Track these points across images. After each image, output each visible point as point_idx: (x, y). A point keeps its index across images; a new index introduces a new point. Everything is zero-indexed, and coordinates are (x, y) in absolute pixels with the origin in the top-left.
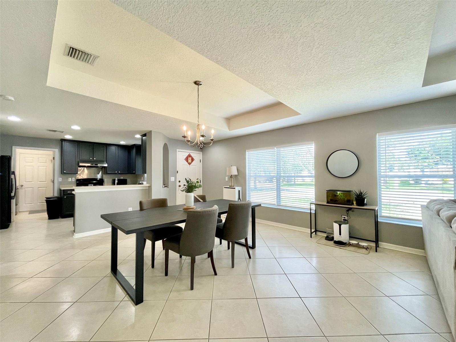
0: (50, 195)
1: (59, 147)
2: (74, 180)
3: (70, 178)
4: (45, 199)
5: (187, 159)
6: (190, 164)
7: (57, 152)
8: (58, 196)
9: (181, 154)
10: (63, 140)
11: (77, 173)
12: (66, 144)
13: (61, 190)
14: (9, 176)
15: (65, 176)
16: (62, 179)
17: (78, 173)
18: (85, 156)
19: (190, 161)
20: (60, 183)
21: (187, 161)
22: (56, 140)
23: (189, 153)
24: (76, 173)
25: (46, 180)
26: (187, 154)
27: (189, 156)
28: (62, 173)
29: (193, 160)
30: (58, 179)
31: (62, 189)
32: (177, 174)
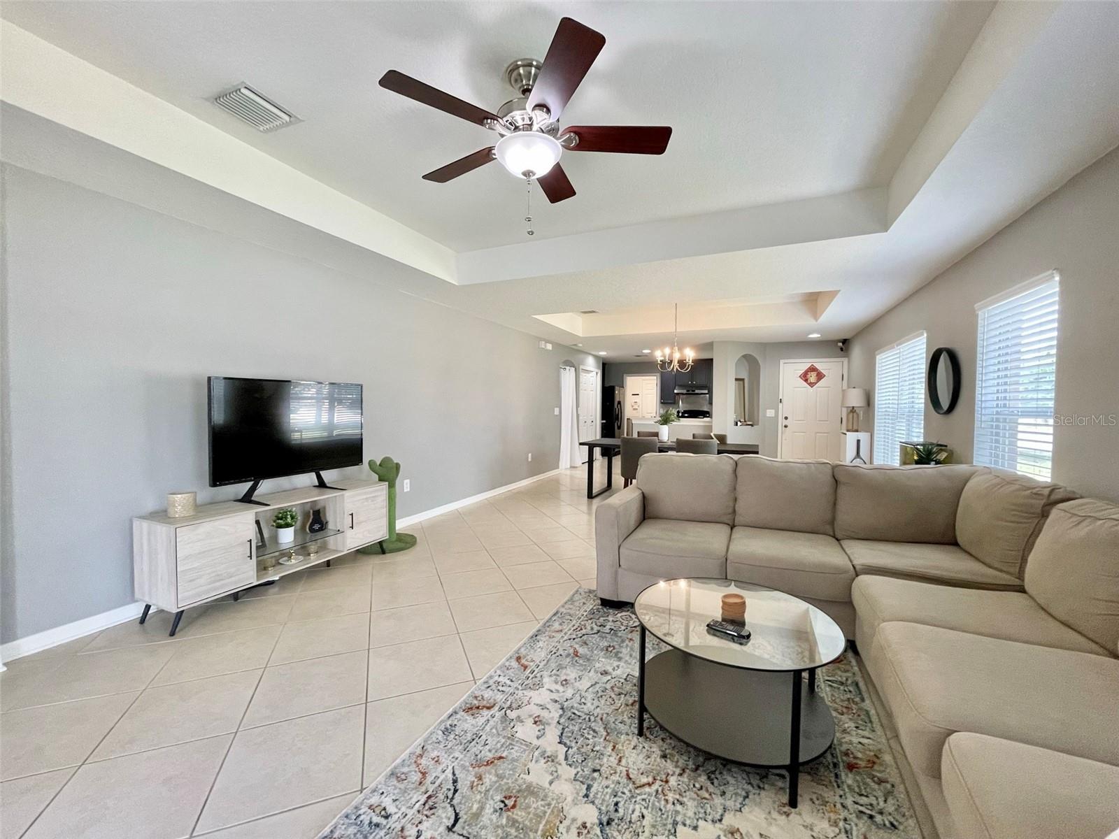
5: (805, 377)
7: (659, 376)
9: (792, 369)
14: (614, 407)
15: (665, 407)
21: (806, 380)
24: (674, 402)
26: (806, 367)
27: (812, 369)
29: (820, 376)
32: (780, 405)
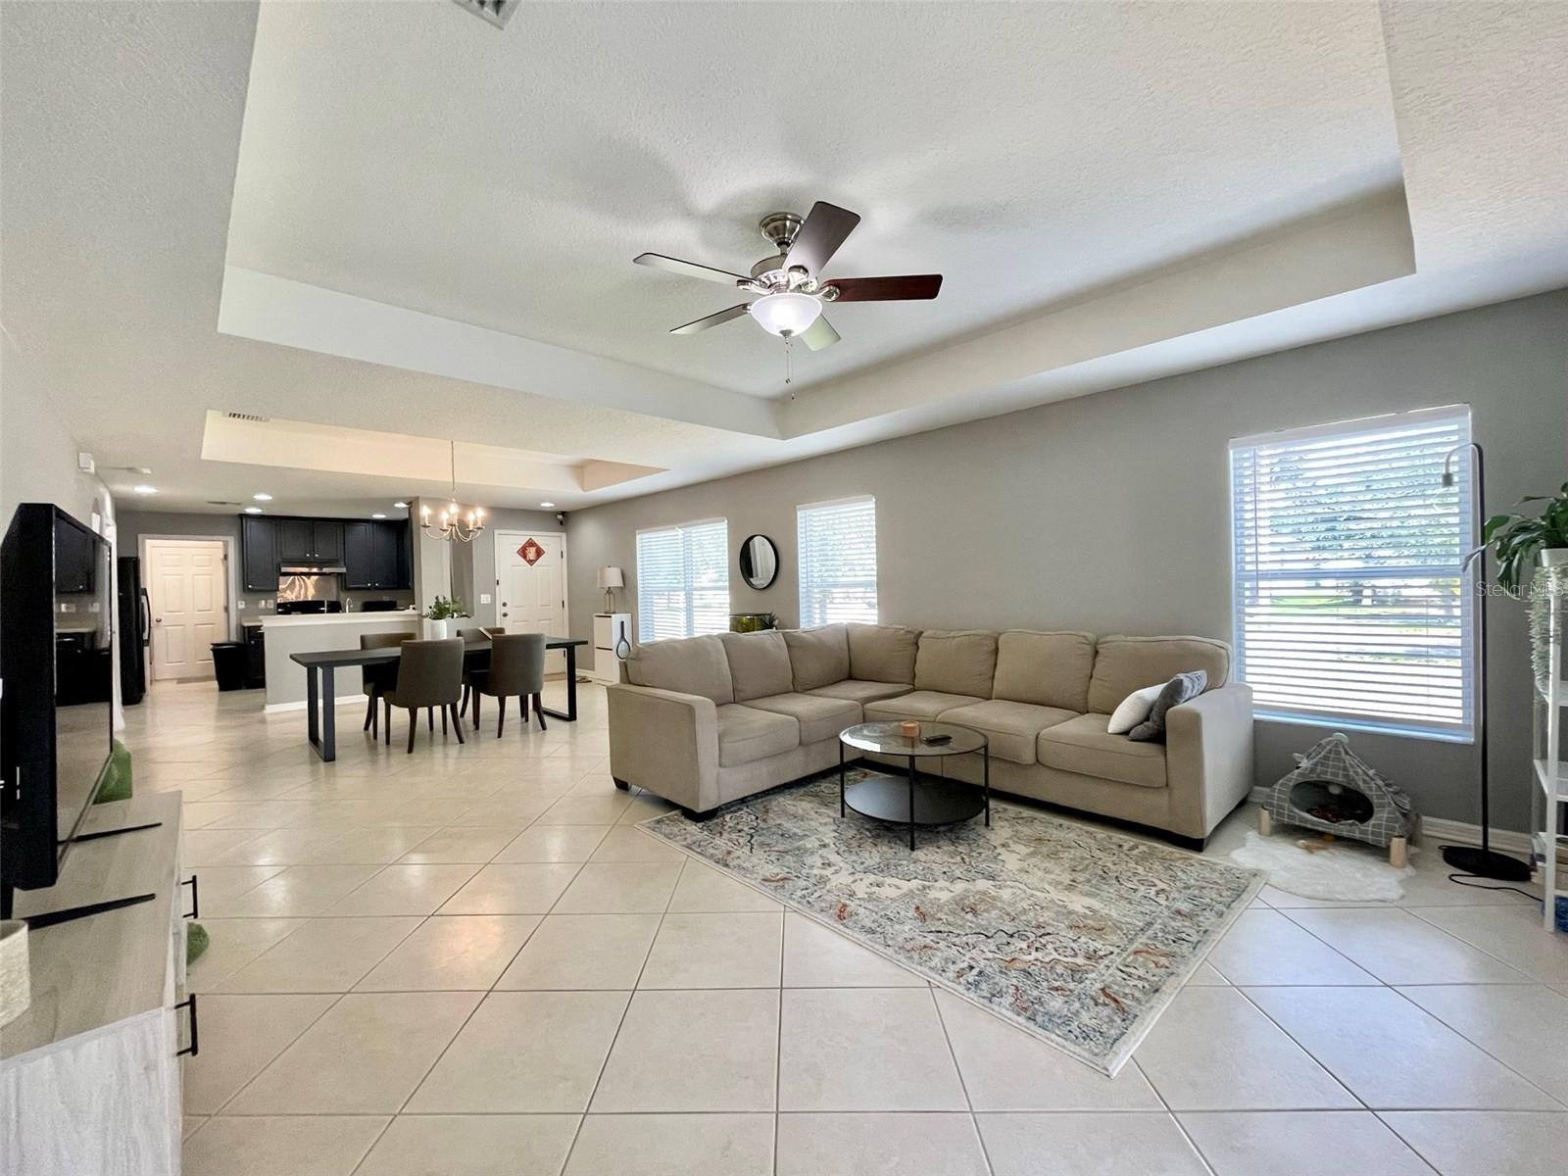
0: (221, 638)
1: (236, 531)
2: (271, 605)
3: (263, 602)
4: (211, 647)
5: (523, 552)
6: (531, 562)
7: (232, 542)
8: (239, 641)
9: (508, 543)
10: (243, 517)
11: (278, 590)
12: (251, 525)
13: (244, 627)
14: (138, 600)
15: (253, 597)
16: (246, 604)
17: (280, 587)
18: (294, 550)
19: (531, 554)
20: (242, 613)
21: (525, 557)
22: (231, 516)
23: (528, 538)
24: (275, 588)
25: (212, 606)
26: (524, 541)
27: (531, 544)
28: (244, 591)
29: (539, 553)
30: (237, 605)
31: (246, 624)
32: (497, 588)
